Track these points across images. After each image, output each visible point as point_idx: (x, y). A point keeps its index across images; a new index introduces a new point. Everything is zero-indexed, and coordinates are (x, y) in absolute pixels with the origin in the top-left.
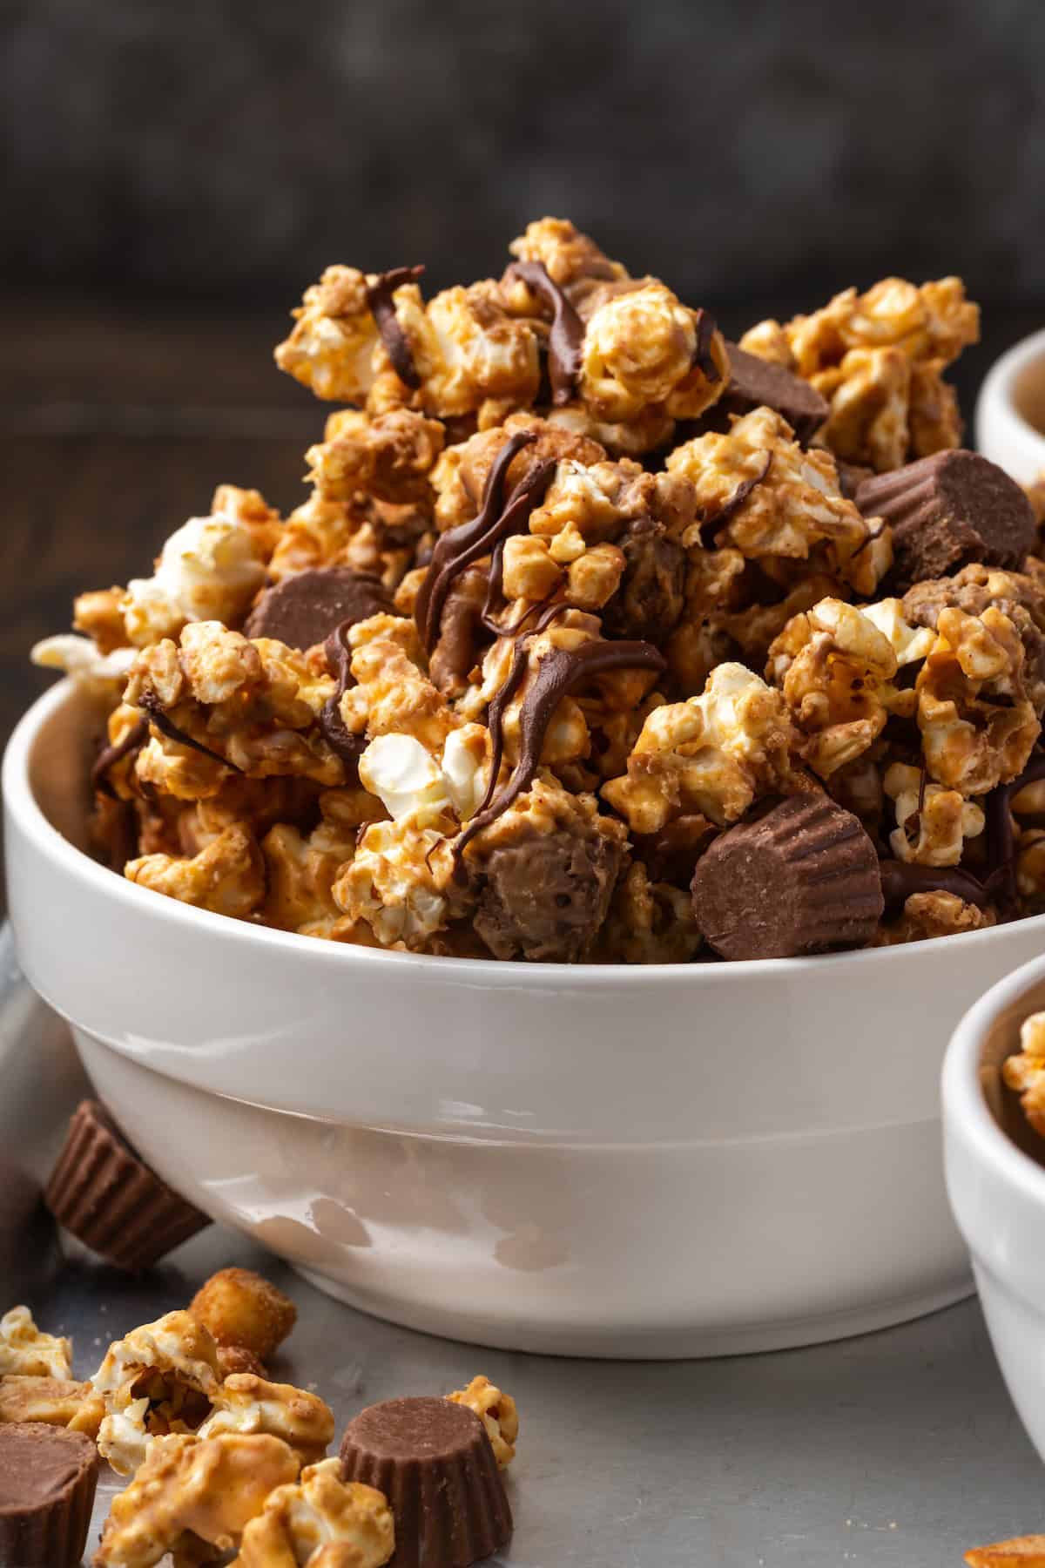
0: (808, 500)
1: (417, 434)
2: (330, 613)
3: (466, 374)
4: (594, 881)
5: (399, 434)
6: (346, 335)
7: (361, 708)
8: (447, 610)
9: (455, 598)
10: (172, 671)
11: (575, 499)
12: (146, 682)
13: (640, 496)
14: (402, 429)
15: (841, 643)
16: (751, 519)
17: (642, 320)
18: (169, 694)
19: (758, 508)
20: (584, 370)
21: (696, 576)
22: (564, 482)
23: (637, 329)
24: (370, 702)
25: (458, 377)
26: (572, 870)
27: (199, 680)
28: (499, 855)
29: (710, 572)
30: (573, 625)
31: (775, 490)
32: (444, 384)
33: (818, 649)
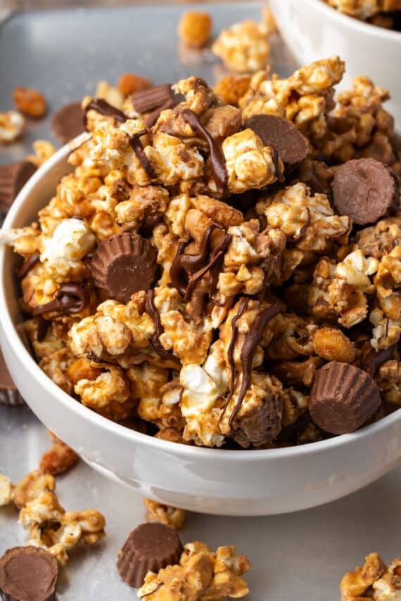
0: (325, 228)
1: (160, 200)
2: (133, 270)
3: (175, 174)
4: (278, 418)
5: (153, 201)
6: (120, 154)
7: (169, 342)
8: (194, 294)
9: (197, 290)
10: (98, 344)
11: (243, 255)
12: (88, 350)
13: (267, 249)
14: (154, 199)
15: (350, 282)
16: (307, 243)
17: (255, 166)
18: (98, 353)
19: (309, 238)
20: (230, 180)
21: (286, 264)
22: (237, 245)
23: (253, 171)
24: (173, 340)
25: (172, 174)
26: (271, 418)
27: (110, 348)
28: (246, 420)
29: (291, 262)
30: (252, 309)
31: (313, 227)
32: (166, 176)
33: (341, 286)
